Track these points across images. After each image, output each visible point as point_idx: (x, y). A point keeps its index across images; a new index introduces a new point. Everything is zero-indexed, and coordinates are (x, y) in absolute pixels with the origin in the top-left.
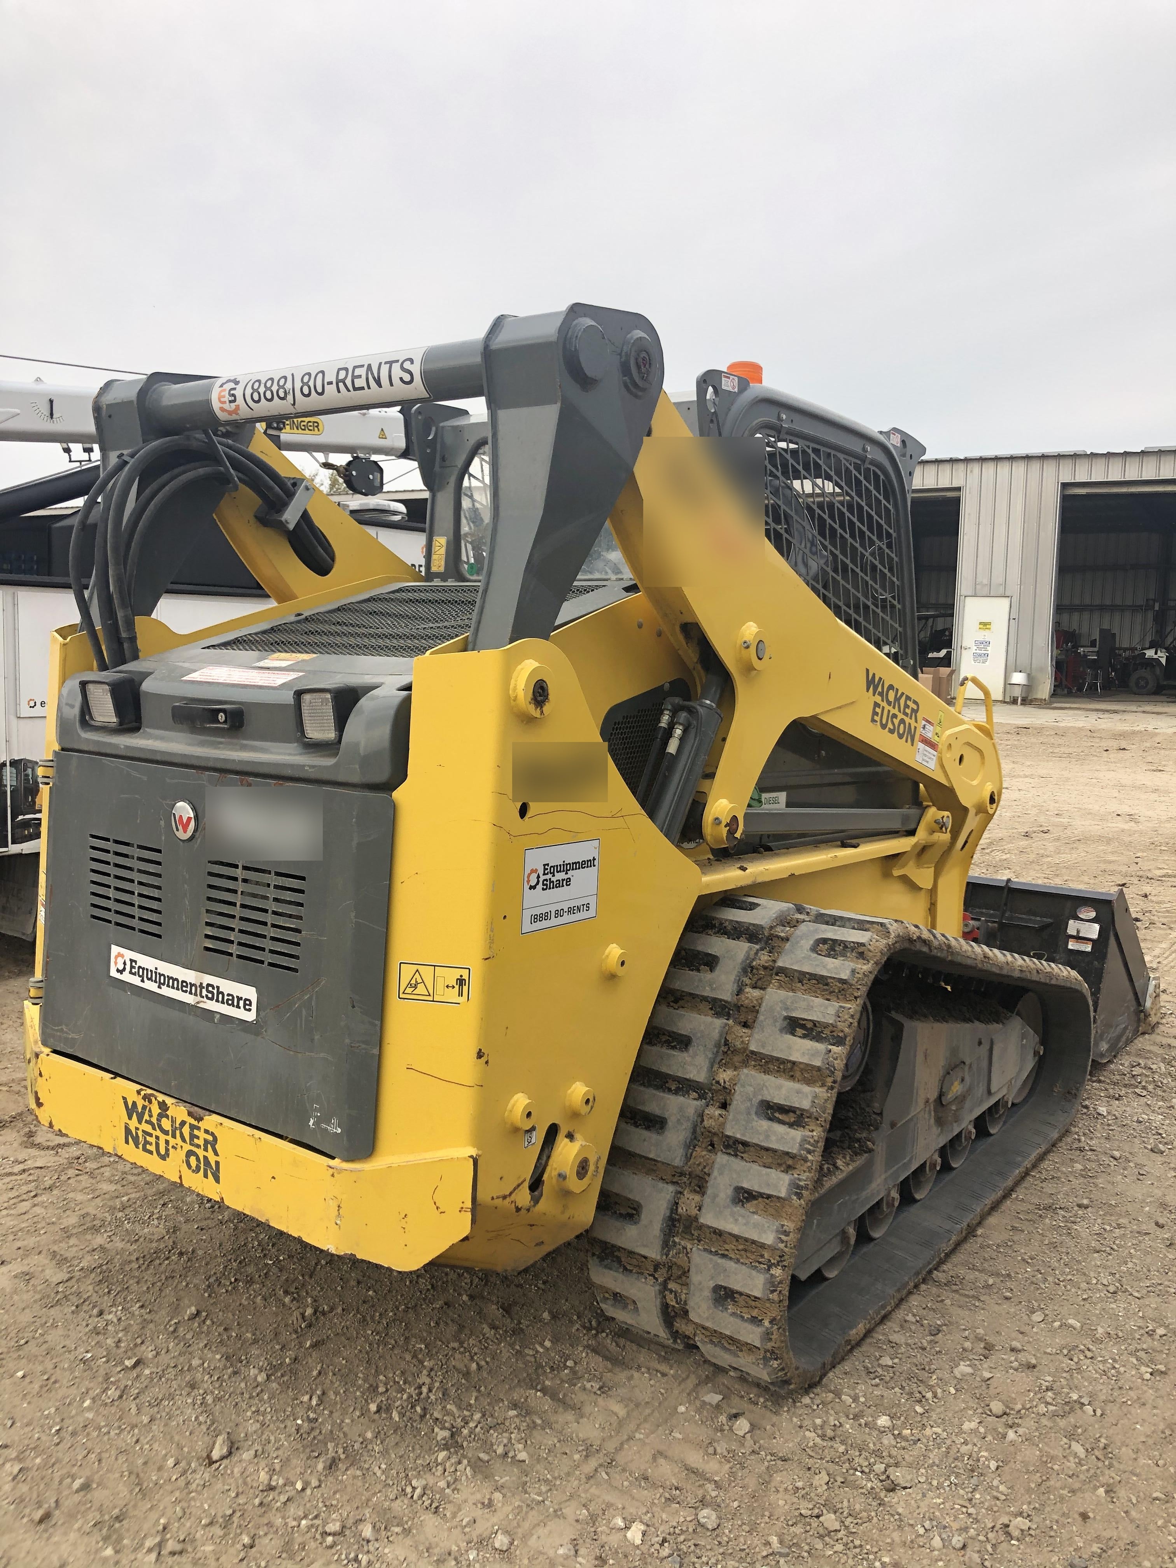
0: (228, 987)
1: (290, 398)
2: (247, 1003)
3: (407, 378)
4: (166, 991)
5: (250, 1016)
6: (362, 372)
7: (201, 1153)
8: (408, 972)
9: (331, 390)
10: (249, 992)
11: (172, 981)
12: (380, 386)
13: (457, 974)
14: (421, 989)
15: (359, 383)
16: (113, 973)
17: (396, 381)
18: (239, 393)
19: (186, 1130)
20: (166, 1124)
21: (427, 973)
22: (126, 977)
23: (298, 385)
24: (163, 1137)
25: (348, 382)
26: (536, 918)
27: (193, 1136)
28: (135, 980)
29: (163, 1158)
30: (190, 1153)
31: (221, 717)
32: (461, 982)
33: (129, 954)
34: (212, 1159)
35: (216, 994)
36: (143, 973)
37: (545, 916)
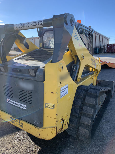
0: (22, 105)
1: (24, 27)
2: (25, 107)
3: (41, 24)
4: (14, 105)
5: (26, 109)
6: (34, 23)
7: (21, 124)
8: (46, 105)
9: (30, 26)
10: (26, 106)
11: (15, 104)
12: (37, 25)
13: (53, 105)
14: (48, 107)
15: (34, 25)
16: (7, 102)
17: (39, 24)
18: (17, 27)
19: (18, 122)
20: (16, 121)
21: (49, 105)
22: (9, 102)
23: (25, 25)
24: (15, 122)
25: (32, 25)
26: (62, 96)
27: (19, 122)
28: (10, 103)
29: (16, 124)
30: (19, 124)
31: (19, 71)
32: (54, 106)
33: (9, 100)
34: (22, 125)
35: (21, 106)
36: (11, 102)
37: (63, 95)
